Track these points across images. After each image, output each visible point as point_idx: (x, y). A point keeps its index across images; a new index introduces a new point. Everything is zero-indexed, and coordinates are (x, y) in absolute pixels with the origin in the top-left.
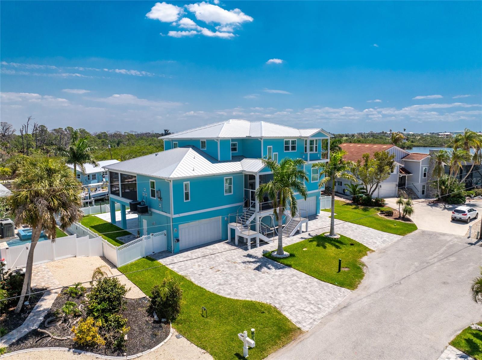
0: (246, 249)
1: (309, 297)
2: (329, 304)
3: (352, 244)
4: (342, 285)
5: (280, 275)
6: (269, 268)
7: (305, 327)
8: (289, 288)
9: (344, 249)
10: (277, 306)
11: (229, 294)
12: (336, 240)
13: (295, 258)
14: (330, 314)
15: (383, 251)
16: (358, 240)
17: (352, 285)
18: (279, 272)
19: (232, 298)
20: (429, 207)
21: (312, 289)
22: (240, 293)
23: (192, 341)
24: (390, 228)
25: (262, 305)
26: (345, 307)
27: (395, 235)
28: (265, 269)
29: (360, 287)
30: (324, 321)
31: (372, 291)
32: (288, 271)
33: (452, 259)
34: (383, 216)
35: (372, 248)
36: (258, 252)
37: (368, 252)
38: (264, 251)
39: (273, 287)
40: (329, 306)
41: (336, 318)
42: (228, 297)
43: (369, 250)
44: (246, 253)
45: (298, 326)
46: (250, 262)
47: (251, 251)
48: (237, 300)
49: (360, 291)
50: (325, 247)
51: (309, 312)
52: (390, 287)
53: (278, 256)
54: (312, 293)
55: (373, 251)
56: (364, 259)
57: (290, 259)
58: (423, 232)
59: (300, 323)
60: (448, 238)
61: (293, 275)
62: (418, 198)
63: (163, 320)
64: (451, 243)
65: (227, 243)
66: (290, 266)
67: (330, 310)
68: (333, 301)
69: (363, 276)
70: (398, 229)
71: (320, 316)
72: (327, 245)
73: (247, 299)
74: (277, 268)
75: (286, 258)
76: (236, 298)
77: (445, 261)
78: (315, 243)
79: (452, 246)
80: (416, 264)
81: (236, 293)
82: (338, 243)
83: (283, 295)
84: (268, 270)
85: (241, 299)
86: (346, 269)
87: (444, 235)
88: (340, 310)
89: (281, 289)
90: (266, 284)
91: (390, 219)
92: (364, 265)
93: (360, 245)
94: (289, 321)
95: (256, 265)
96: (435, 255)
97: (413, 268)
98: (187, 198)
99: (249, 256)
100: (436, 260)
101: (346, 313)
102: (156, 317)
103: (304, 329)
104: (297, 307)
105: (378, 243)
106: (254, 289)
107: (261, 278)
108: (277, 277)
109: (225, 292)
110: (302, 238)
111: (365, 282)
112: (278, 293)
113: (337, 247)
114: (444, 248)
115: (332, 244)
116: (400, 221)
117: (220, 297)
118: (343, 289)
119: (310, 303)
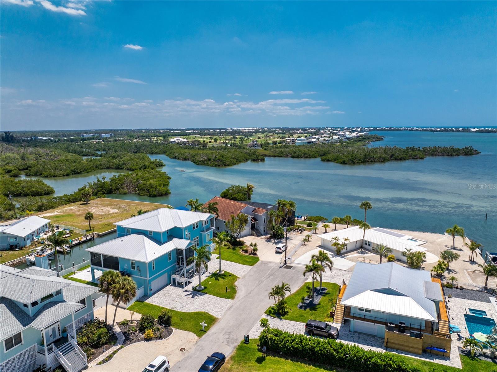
0: (183, 288)
1: (217, 306)
2: (225, 307)
3: (230, 276)
4: (229, 298)
5: (204, 298)
6: (198, 296)
7: (219, 317)
8: (209, 304)
9: (227, 279)
10: (207, 312)
11: (187, 311)
12: (222, 275)
13: (207, 289)
14: (226, 311)
15: (244, 277)
16: (232, 273)
17: (232, 298)
18: (203, 297)
19: (189, 312)
20: (267, 242)
21: (218, 302)
22: (191, 310)
23: (183, 330)
24: (246, 261)
25: (201, 313)
26: (231, 307)
27: (249, 266)
28: (196, 297)
29: (236, 297)
30: (225, 314)
31: (240, 298)
32: (207, 296)
33: (272, 277)
34: (243, 253)
35: (239, 277)
36: (189, 288)
37: (237, 279)
38: (192, 287)
39: (203, 304)
40: (225, 308)
41: (229, 312)
42: (187, 312)
43: (238, 277)
44: (184, 290)
45: (217, 317)
46: (188, 295)
47: (186, 288)
48: (192, 313)
49: (235, 300)
50: (219, 280)
51: (219, 312)
52: (247, 296)
53: (200, 289)
54: (218, 304)
55: (240, 278)
56: (236, 283)
57: (205, 290)
58: (262, 262)
59: (217, 316)
60: (272, 265)
61: (209, 297)
62: (262, 235)
63: (167, 326)
64: (273, 268)
65: (171, 285)
66: (206, 293)
67: (226, 309)
68: (226, 305)
69: (236, 292)
70: (250, 262)
71: (223, 312)
72: (219, 278)
73: (195, 311)
74: (201, 295)
75: (203, 290)
76: (191, 312)
77: (269, 279)
78: (214, 278)
79: (272, 270)
80: (257, 282)
81: (189, 310)
82: (224, 276)
83: (208, 307)
84: (198, 297)
85: (192, 312)
86: (229, 290)
87: (270, 262)
88: (230, 308)
89: (206, 305)
90: (200, 303)
91: (247, 254)
92: (236, 287)
93: (233, 275)
94: (213, 316)
95: (192, 296)
96: (265, 276)
97: (256, 284)
98: (154, 269)
99: (186, 291)
100: (265, 279)
101: (232, 309)
102: (164, 325)
103: (219, 318)
104: (214, 310)
105: (242, 273)
106: (196, 307)
107: (196, 301)
108: (202, 300)
109: (185, 310)
110: (206, 276)
111: (237, 295)
112: (206, 307)
113: (224, 278)
114: (269, 271)
115: (221, 277)
116: (252, 255)
117: (183, 312)
118: (229, 300)
119: (218, 308)
